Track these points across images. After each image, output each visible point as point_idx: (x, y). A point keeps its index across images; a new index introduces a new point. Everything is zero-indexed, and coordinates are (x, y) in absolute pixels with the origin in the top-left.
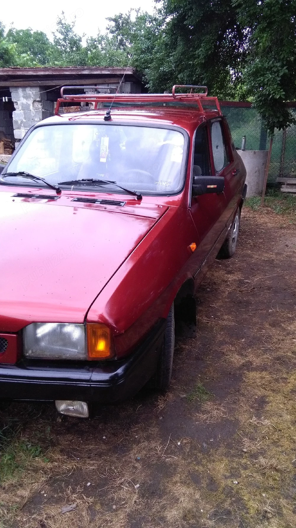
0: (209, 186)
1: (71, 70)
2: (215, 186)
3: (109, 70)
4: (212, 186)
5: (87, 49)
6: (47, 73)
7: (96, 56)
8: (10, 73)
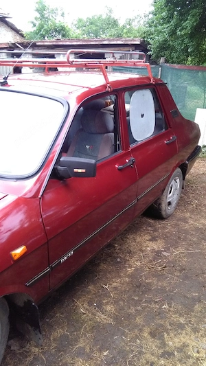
0: (75, 170)
1: (96, 41)
2: (84, 171)
3: (122, 41)
4: (80, 171)
5: (124, 27)
6: (79, 43)
7: (129, 31)
8: (54, 43)
